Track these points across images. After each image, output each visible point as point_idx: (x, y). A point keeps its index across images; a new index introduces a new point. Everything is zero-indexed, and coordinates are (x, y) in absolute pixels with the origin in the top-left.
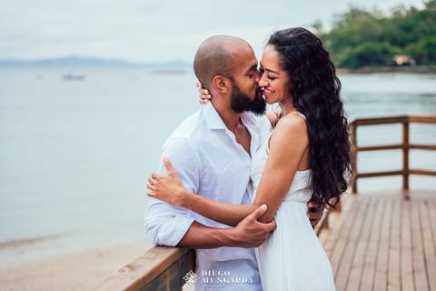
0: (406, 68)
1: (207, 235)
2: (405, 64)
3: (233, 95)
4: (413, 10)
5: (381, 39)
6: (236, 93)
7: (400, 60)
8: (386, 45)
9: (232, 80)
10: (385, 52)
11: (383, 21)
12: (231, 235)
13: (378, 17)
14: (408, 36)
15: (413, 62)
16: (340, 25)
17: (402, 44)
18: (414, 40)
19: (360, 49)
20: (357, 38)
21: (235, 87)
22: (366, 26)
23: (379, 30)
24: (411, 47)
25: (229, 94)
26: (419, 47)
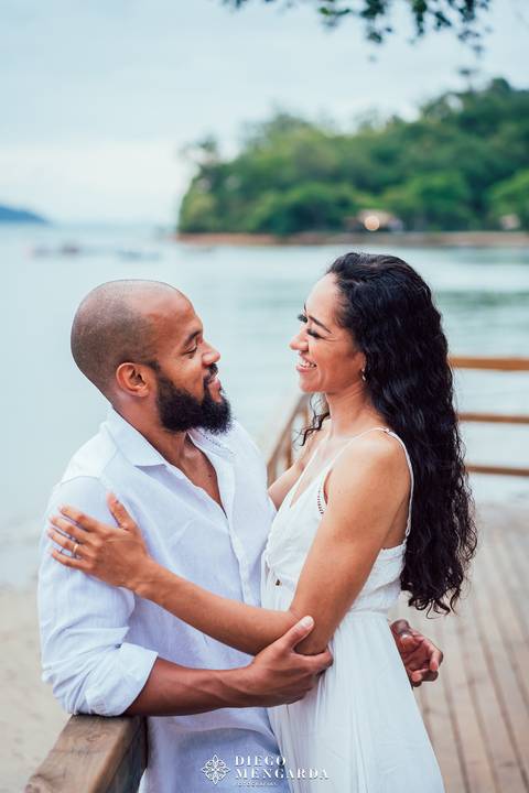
0: (385, 236)
1: (190, 688)
2: (383, 230)
3: (161, 398)
4: (396, 121)
5: (336, 176)
6: (167, 393)
7: (373, 220)
8: (346, 190)
9: (154, 366)
10: (344, 204)
11: (338, 141)
12: (240, 683)
13: (329, 132)
14: (388, 172)
15: (395, 223)
16: (255, 145)
17: (375, 188)
18: (399, 181)
19: (295, 195)
20: (289, 173)
21: (165, 382)
22: (306, 151)
23: (331, 158)
24: (393, 195)
25: (153, 396)
26: (408, 194)
